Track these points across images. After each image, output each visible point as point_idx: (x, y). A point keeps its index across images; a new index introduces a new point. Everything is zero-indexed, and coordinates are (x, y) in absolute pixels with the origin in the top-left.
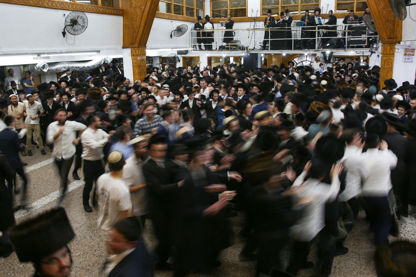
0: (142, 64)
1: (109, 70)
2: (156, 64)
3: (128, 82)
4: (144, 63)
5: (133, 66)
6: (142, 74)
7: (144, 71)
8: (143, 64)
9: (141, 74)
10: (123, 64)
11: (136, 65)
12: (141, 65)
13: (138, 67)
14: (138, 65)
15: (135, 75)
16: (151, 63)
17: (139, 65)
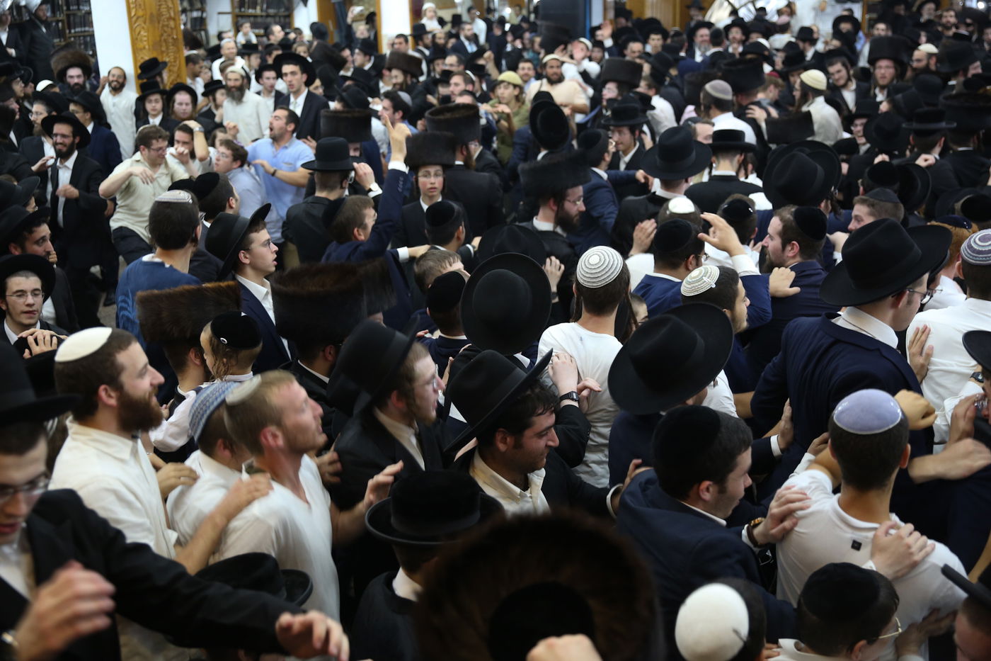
0: (164, 10)
1: (35, 33)
2: (220, 13)
3: (119, 76)
4: (170, 5)
5: (130, 18)
6: (167, 48)
7: (173, 38)
8: (168, 9)
9: (161, 46)
10: (89, 13)
11: (140, 13)
12: (160, 14)
13: (152, 21)
14: (148, 13)
15: (141, 50)
16: (197, 10)
17: (151, 14)
